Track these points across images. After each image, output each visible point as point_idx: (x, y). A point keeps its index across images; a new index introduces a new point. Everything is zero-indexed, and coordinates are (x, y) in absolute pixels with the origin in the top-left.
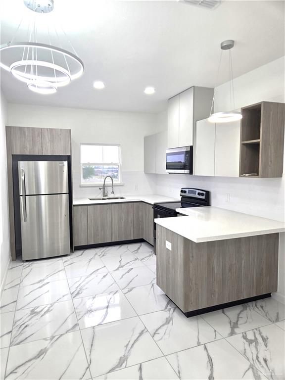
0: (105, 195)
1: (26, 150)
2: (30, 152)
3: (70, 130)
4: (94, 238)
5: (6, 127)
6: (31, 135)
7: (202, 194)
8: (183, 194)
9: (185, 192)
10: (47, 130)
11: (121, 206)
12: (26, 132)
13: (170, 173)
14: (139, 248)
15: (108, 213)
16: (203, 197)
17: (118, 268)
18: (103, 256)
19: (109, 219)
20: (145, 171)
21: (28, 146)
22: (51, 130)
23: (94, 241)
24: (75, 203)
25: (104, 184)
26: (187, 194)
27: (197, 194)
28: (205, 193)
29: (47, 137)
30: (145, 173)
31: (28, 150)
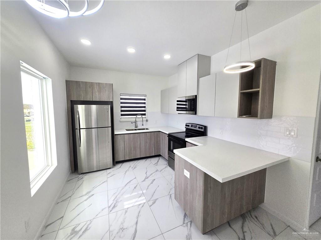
0: (136, 127)
1: (81, 97)
2: (83, 99)
3: (112, 84)
4: (129, 155)
5: (66, 81)
6: (84, 87)
7: (202, 128)
8: (187, 127)
9: (188, 126)
10: (96, 84)
11: (147, 134)
12: (81, 84)
13: (179, 114)
14: (158, 161)
15: (138, 139)
16: (203, 130)
17: (145, 179)
18: (135, 168)
19: (139, 143)
20: (161, 112)
21: (82, 94)
22: (99, 83)
23: (129, 157)
24: (116, 133)
25: (136, 120)
26: (190, 127)
27: (197, 127)
28: (203, 127)
29: (96, 88)
30: (161, 113)
31: (83, 97)
